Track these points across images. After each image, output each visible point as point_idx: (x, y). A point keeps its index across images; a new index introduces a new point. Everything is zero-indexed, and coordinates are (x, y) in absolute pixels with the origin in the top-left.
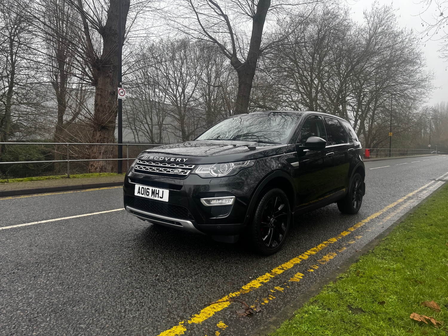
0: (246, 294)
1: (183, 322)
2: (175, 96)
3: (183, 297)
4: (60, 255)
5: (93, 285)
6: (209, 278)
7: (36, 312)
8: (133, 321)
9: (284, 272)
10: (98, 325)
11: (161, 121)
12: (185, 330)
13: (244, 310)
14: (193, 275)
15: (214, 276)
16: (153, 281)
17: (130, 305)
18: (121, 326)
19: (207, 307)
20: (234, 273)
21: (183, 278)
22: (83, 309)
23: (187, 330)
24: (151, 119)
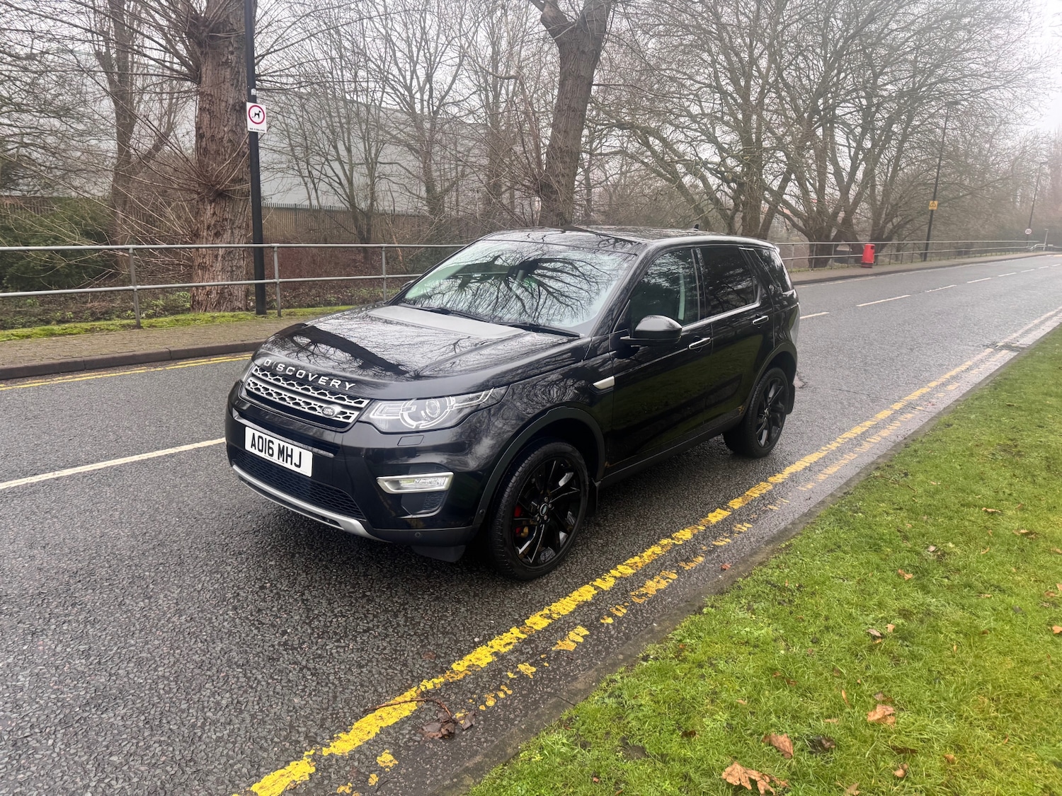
0: (456, 683)
1: (312, 752)
2: (409, 89)
3: (327, 689)
4: (91, 574)
5: (149, 655)
6: (389, 642)
7: (30, 724)
8: (215, 749)
9: (550, 625)
10: (146, 758)
11: (373, 155)
12: (313, 770)
13: (438, 725)
14: (360, 632)
15: (402, 637)
16: (273, 646)
17: (216, 709)
18: (190, 761)
19: (369, 716)
20: (446, 628)
21: (338, 641)
22: (122, 718)
23: (317, 770)
24: (349, 150)
